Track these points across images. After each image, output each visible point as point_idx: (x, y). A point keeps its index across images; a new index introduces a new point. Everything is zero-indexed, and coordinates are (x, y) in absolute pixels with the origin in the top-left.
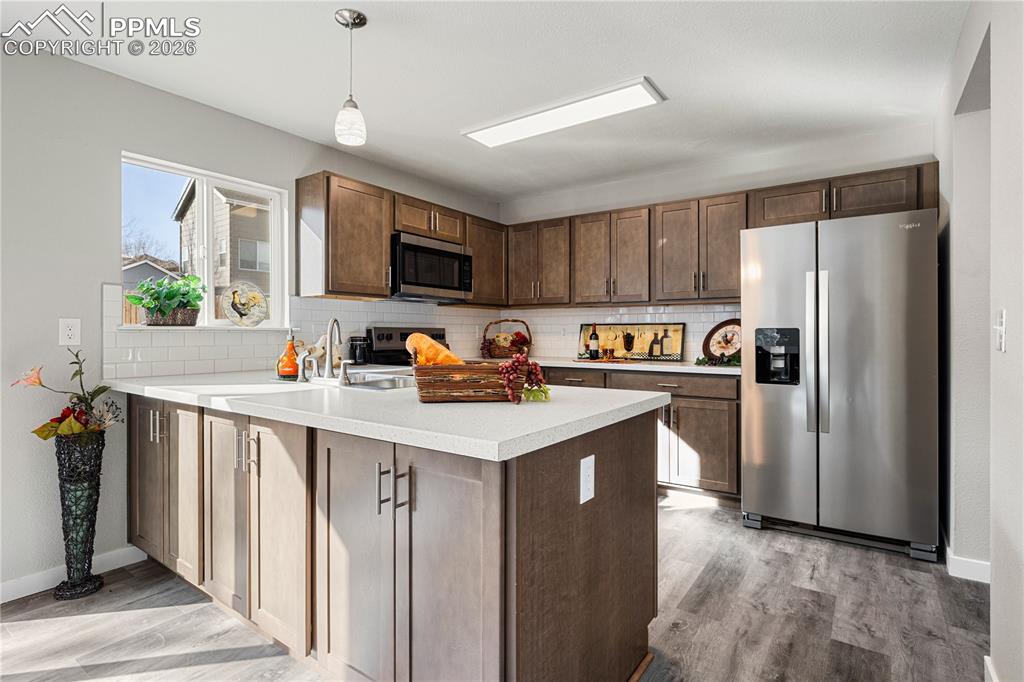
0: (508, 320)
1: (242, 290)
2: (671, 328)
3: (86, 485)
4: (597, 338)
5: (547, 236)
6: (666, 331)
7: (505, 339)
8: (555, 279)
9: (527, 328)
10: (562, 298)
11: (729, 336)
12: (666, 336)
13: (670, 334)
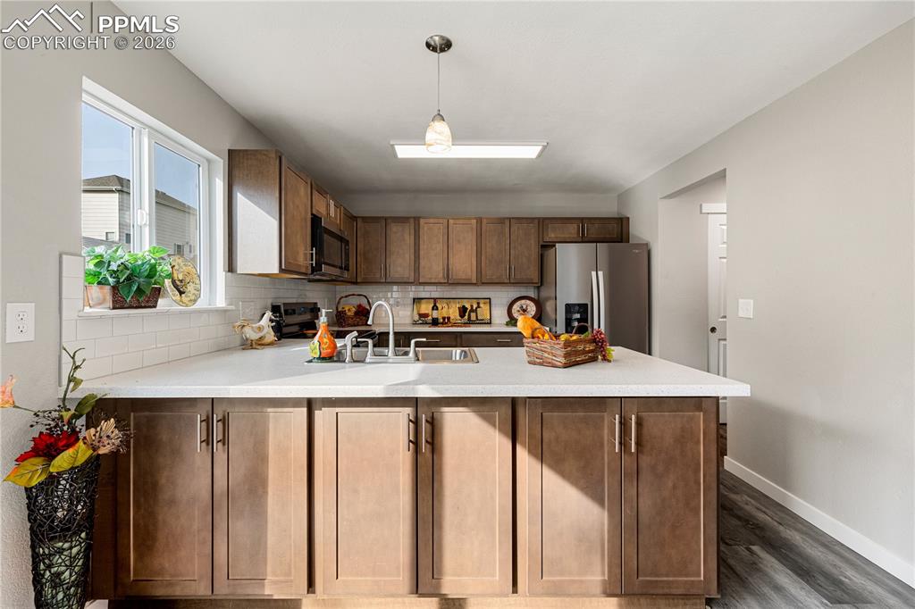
0: (353, 295)
1: (179, 265)
2: (482, 301)
3: (83, 535)
4: (437, 309)
5: (394, 229)
6: (478, 303)
7: (349, 310)
8: (400, 264)
9: (368, 301)
10: (408, 278)
11: (524, 307)
12: (479, 307)
13: (481, 305)
